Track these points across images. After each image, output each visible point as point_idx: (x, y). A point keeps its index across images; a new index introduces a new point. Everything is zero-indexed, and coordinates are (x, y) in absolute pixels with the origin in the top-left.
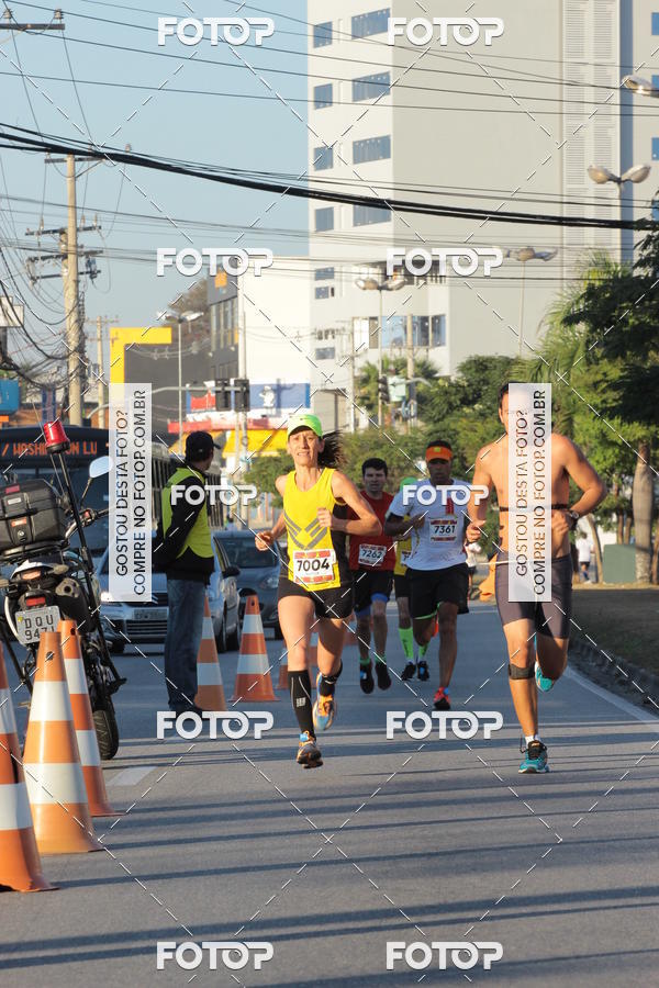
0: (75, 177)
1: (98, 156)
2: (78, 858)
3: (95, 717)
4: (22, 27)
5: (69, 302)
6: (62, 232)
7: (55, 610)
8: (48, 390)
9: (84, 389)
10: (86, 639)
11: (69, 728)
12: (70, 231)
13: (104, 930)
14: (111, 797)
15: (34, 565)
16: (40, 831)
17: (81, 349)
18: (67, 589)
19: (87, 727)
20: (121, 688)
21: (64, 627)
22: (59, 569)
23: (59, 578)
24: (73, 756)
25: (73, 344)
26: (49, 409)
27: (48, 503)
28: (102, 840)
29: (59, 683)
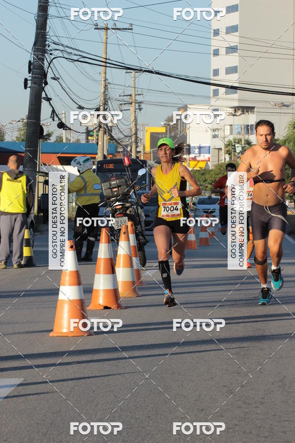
1: (143, 71)
2: (132, 299)
3: (139, 253)
4: (119, 29)
5: (132, 118)
6: (131, 95)
7: (126, 218)
9: (137, 147)
10: (136, 228)
11: (130, 257)
12: (133, 95)
13: (141, 322)
14: (143, 279)
15: (120, 203)
16: (120, 290)
17: (136, 134)
18: (130, 212)
19: (136, 256)
20: (148, 244)
21: (129, 224)
22: (128, 205)
23: (128, 208)
24: (131, 266)
25: (134, 132)
26: (125, 153)
27: (125, 183)
28: (140, 293)
29: (127, 242)
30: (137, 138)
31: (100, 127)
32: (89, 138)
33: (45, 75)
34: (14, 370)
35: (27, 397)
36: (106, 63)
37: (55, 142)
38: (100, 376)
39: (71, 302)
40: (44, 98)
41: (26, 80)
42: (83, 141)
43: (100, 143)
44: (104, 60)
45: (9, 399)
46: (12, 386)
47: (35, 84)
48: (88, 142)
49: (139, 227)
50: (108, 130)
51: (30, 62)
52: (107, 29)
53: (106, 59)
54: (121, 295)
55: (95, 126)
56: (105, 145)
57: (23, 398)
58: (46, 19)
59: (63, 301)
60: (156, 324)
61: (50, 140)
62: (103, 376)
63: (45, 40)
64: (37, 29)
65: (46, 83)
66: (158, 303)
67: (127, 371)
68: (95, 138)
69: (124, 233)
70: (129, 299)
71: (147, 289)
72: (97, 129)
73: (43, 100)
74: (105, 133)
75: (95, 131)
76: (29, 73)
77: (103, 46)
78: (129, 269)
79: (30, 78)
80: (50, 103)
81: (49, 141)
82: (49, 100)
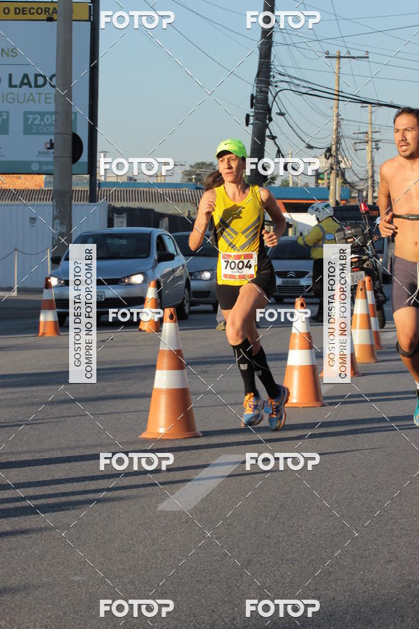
0: (372, 113)
1: (381, 105)
2: (370, 365)
3: (377, 313)
4: (353, 58)
5: (369, 159)
6: (366, 133)
7: (363, 273)
8: (360, 191)
9: (374, 192)
10: (374, 284)
11: (368, 316)
12: (370, 133)
13: (380, 391)
14: (383, 342)
15: (355, 256)
16: (357, 354)
17: (373, 177)
18: (368, 265)
19: (374, 316)
20: (387, 302)
21: (367, 279)
22: (364, 257)
23: (365, 261)
24: (370, 327)
25: (370, 174)
26: (361, 199)
27: (361, 233)
28: (380, 358)
29: (365, 300)
30: (373, 181)
31: (332, 169)
32: (319, 181)
33: (269, 110)
34: (238, 445)
35: (253, 475)
36: (339, 96)
37: (280, 186)
38: (334, 453)
39: (302, 368)
40: (268, 136)
41: (248, 116)
42: (312, 185)
43: (332, 187)
44: (336, 93)
45: (232, 478)
46: (235, 463)
47: (258, 120)
48: (317, 186)
49: (377, 283)
50: (341, 174)
51: (252, 95)
52: (339, 57)
53: (339, 91)
54: (357, 361)
55: (327, 168)
56: (337, 189)
57: (249, 477)
58: (271, 46)
59: (292, 367)
60: (398, 393)
61: (274, 183)
62: (339, 452)
63: (269, 70)
64: (261, 58)
65: (271, 120)
66: (399, 370)
67: (367, 447)
68: (325, 181)
69: (361, 290)
70: (366, 365)
71: (387, 353)
72: (328, 172)
73: (266, 138)
74: (337, 176)
75: (325, 173)
76: (252, 108)
77: (335, 77)
78: (366, 331)
79: (252, 114)
80: (275, 142)
81: (273, 185)
82: (273, 138)
